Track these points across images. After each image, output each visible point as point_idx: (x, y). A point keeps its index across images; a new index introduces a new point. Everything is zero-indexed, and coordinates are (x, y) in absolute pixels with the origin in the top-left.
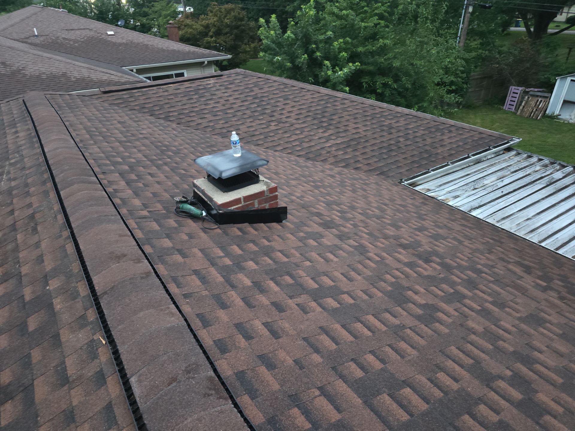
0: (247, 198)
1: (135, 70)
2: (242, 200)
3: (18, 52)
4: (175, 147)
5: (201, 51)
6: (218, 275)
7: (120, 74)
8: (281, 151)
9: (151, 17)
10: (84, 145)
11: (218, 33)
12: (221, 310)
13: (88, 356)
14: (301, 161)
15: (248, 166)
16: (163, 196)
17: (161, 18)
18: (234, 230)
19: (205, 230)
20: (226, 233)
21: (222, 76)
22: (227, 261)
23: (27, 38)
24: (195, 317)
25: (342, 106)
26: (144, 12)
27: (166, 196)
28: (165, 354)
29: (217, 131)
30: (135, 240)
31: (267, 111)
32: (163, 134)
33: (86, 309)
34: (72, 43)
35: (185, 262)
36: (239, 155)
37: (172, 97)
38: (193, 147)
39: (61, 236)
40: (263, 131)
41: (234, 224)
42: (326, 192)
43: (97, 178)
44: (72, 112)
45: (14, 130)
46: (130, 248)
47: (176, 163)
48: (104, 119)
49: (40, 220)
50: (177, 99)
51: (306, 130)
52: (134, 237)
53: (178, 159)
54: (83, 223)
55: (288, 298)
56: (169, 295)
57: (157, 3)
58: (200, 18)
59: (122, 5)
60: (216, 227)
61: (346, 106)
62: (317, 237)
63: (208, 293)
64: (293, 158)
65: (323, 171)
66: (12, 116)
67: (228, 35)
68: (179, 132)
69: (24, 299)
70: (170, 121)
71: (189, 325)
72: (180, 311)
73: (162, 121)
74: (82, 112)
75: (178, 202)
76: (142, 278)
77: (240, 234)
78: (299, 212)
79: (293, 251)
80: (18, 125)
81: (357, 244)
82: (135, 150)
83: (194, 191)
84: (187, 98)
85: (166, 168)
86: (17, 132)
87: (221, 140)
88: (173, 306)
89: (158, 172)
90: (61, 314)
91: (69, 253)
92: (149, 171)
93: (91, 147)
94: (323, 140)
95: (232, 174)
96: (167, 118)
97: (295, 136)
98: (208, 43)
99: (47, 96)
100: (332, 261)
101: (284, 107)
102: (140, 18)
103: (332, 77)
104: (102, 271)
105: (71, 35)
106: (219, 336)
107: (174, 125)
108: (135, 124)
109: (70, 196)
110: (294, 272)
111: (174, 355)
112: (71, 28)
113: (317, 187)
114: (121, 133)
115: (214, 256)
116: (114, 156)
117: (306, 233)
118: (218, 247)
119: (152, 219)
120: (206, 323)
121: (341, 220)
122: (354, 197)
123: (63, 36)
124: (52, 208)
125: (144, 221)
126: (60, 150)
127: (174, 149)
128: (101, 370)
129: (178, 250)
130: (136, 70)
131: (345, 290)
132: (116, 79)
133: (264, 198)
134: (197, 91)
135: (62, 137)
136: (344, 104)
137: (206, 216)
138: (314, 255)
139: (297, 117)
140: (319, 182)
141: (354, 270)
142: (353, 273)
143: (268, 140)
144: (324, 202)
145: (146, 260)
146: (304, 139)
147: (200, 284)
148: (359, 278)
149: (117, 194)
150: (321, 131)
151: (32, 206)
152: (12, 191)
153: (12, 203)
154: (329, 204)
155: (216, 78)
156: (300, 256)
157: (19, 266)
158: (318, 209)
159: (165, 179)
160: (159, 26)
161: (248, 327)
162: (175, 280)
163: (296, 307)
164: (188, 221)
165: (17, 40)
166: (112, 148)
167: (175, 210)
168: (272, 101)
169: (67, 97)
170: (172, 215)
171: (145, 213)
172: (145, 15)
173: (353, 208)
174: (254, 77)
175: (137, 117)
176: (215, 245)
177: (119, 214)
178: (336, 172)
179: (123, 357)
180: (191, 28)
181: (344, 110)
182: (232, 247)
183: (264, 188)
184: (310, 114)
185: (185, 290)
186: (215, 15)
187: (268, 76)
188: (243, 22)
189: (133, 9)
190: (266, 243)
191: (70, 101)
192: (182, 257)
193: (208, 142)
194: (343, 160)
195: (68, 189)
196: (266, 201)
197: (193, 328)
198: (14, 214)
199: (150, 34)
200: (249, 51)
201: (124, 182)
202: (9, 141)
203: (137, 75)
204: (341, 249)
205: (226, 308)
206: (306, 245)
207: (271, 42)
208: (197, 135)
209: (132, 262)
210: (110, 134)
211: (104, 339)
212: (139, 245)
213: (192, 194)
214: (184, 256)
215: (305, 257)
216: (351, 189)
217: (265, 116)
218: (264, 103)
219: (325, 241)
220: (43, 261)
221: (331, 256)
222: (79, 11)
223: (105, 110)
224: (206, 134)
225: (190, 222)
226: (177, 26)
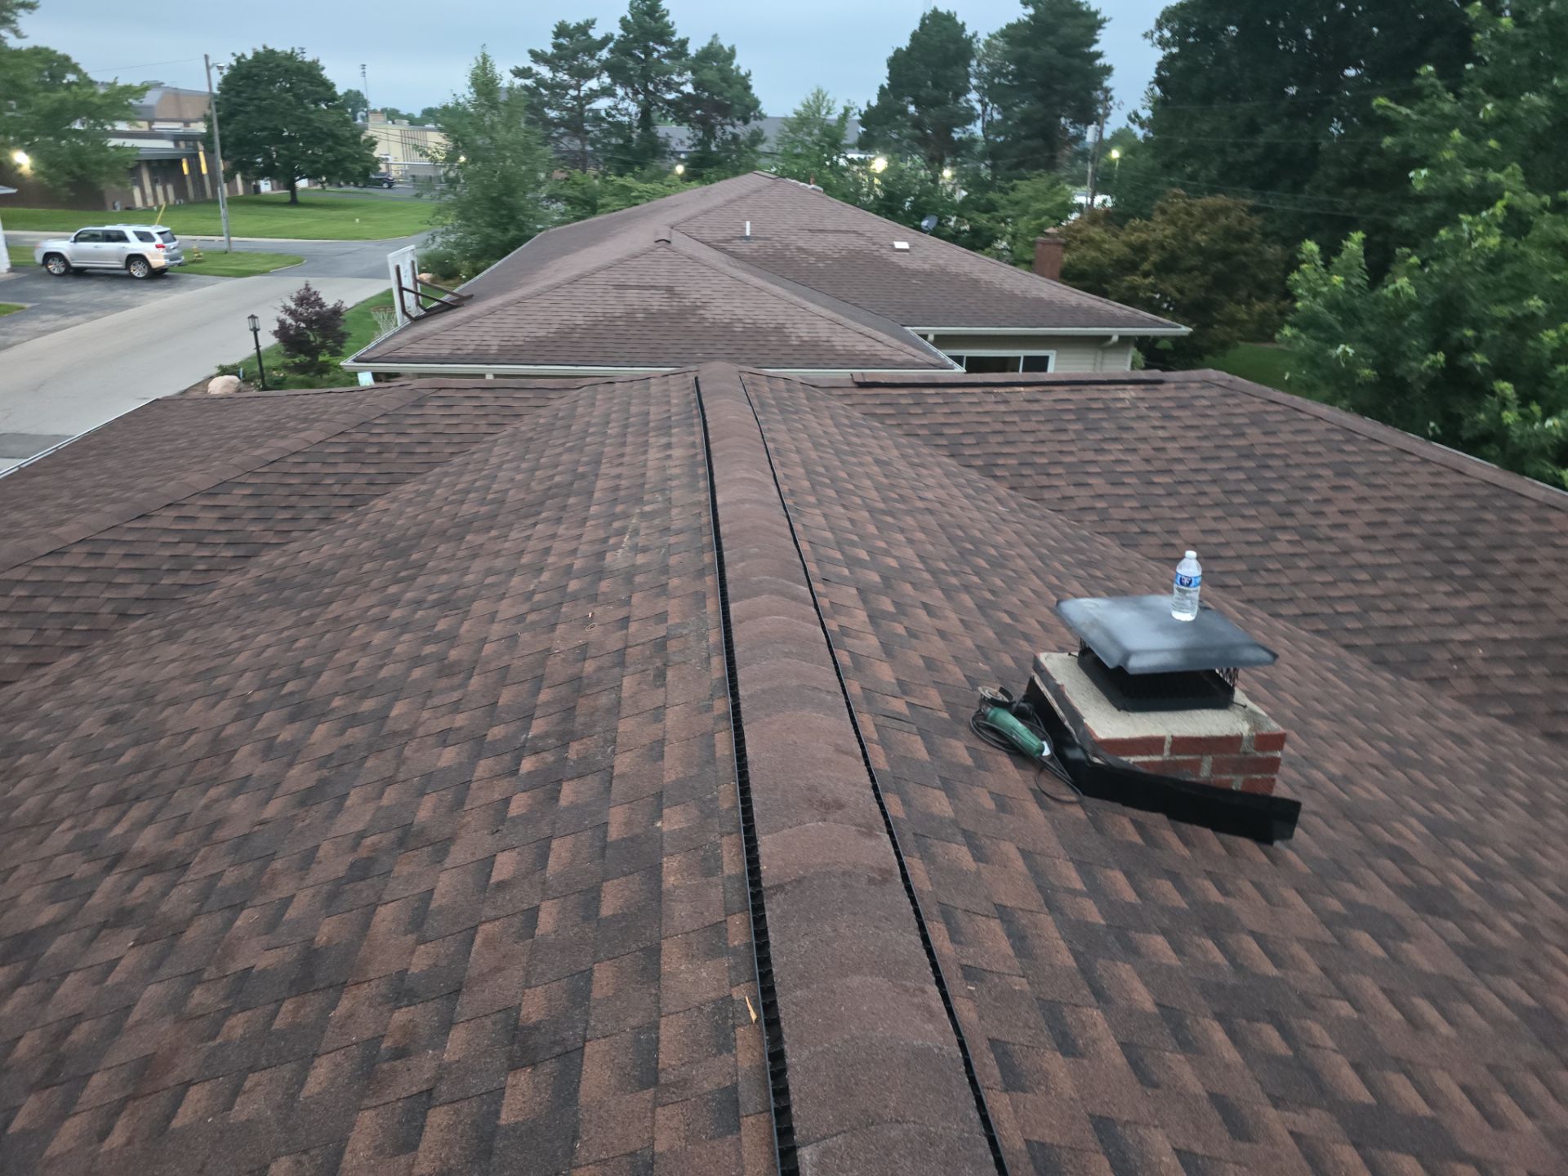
0: (1182, 744)
1: (931, 337)
2: (1167, 746)
3: (703, 269)
4: (995, 547)
5: (1109, 308)
6: (1061, 943)
7: (895, 343)
8: (1294, 619)
9: (1002, 213)
10: (795, 503)
11: (1167, 267)
12: (1058, 1054)
13: (711, 1037)
14: (1355, 665)
15: (1213, 655)
16: (947, 671)
17: (1025, 218)
18: (1124, 823)
19: (1041, 797)
20: (1096, 824)
21: (1160, 382)
22: (1092, 913)
23: (727, 241)
24: (984, 1046)
25: (1536, 527)
26: (989, 200)
27: (956, 674)
28: (897, 1121)
29: (1112, 526)
30: (870, 770)
31: (1272, 498)
32: (971, 507)
33: (729, 912)
34: (812, 260)
35: (978, 874)
36: (1187, 617)
37: (1016, 418)
38: (1041, 558)
39: (710, 708)
40: (1247, 550)
41: (1125, 804)
42: (1432, 786)
43: (811, 589)
44: (785, 421)
45: (664, 440)
46: (855, 789)
47: (993, 592)
48: (846, 448)
49: (676, 658)
50: (1026, 426)
51: (1390, 575)
52: (867, 763)
53: (999, 582)
54: (764, 692)
55: (1267, 1101)
56: (930, 953)
57: (1026, 182)
58: (1127, 226)
59: (940, 182)
60: (1073, 798)
61: (1551, 529)
62: (1389, 930)
63: (1027, 988)
64: (1329, 648)
65: (1427, 715)
66: (667, 408)
67: (1196, 273)
68: (1012, 511)
69: (605, 833)
70: (995, 477)
71: (968, 1063)
72: (950, 1012)
73: (974, 475)
74: (805, 423)
75: (984, 701)
76: (871, 881)
77: (1138, 840)
78: (1332, 827)
79: (1297, 950)
80: (674, 431)
81: (1531, 1002)
82: (900, 537)
83: (1032, 681)
84: (1050, 427)
85: (966, 599)
86: (669, 446)
87: (1116, 551)
88: (934, 990)
89: (946, 604)
90: (674, 901)
91: (718, 755)
92: (925, 600)
93: (809, 510)
94: (1448, 618)
95: (1155, 667)
96: (988, 470)
97: (1352, 586)
98: (1134, 288)
99: (745, 376)
100: (1432, 1030)
101: (1330, 494)
102: (975, 215)
103: (1516, 432)
104: (783, 827)
105: (817, 244)
106: (1043, 1134)
107: (1002, 491)
108: (910, 473)
109: (749, 618)
110: (1294, 1023)
111: (921, 1135)
112: (821, 228)
113: (1401, 762)
114: (877, 489)
115: (1056, 883)
116: (853, 544)
117: (1350, 904)
118: (1071, 859)
119: (914, 729)
120: (1013, 1081)
121: (1479, 898)
122: (1536, 833)
123: (801, 243)
124: (702, 637)
125: (896, 726)
126: (747, 506)
127: (993, 552)
128: (735, 1087)
129: (964, 832)
130: (936, 336)
131: (1470, 1149)
132: (883, 351)
133: (1235, 756)
134: (1082, 412)
135: (757, 478)
136: (1547, 521)
137: (1051, 758)
138: (1369, 987)
139: (1369, 531)
140: (1412, 746)
141: (1511, 1090)
142: (1504, 1101)
143: (1258, 580)
144: (1421, 819)
145: (888, 836)
146: (1378, 602)
147: (1011, 952)
148: (1528, 1125)
149: (846, 639)
150: (1442, 587)
151: (666, 620)
152: (634, 575)
153: (627, 602)
154: (1438, 830)
155: (1142, 387)
156: (1318, 972)
157: (613, 751)
158: (1399, 835)
159: (961, 629)
160: (1014, 236)
161: (1131, 1141)
162: (947, 915)
163: (1290, 1141)
164: (1000, 758)
165: (708, 244)
166: (851, 521)
167: (973, 719)
168: (1296, 473)
169: (782, 383)
170: (963, 730)
171: (899, 706)
172: (990, 208)
173: (1527, 869)
174: (1255, 396)
175: (918, 455)
176: (1062, 852)
177: (844, 692)
178: (1476, 729)
179: (794, 1080)
180: (1099, 249)
181: (1543, 540)
182: (1110, 873)
183: (1244, 728)
184: (1416, 530)
185: (970, 956)
186: (1173, 222)
187: (1298, 401)
188: (1247, 245)
189: (964, 193)
190: (1214, 895)
191: (785, 395)
192: (973, 856)
193: (1081, 551)
194: (1504, 697)
195: (746, 602)
196: (1239, 767)
197: (978, 1078)
198: (627, 628)
199: (988, 254)
200: (1243, 322)
201: (865, 614)
202: (650, 464)
203: (934, 349)
204: (1470, 999)
205: (1074, 1055)
206: (1344, 944)
207: (1325, 307)
208: (1055, 527)
209: (854, 828)
210: (852, 487)
211: (755, 1008)
212: (875, 788)
213: (1025, 687)
214: (979, 855)
215: (1338, 985)
216: (1522, 798)
217: (1262, 509)
218: (1269, 474)
219: (1411, 951)
220: (662, 757)
221: (1431, 1014)
222: (845, 190)
223: (851, 427)
224: (1080, 528)
225: (1004, 761)
226: (1063, 240)
